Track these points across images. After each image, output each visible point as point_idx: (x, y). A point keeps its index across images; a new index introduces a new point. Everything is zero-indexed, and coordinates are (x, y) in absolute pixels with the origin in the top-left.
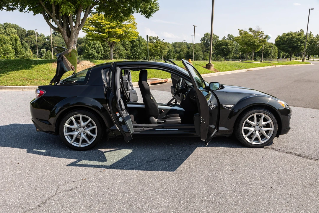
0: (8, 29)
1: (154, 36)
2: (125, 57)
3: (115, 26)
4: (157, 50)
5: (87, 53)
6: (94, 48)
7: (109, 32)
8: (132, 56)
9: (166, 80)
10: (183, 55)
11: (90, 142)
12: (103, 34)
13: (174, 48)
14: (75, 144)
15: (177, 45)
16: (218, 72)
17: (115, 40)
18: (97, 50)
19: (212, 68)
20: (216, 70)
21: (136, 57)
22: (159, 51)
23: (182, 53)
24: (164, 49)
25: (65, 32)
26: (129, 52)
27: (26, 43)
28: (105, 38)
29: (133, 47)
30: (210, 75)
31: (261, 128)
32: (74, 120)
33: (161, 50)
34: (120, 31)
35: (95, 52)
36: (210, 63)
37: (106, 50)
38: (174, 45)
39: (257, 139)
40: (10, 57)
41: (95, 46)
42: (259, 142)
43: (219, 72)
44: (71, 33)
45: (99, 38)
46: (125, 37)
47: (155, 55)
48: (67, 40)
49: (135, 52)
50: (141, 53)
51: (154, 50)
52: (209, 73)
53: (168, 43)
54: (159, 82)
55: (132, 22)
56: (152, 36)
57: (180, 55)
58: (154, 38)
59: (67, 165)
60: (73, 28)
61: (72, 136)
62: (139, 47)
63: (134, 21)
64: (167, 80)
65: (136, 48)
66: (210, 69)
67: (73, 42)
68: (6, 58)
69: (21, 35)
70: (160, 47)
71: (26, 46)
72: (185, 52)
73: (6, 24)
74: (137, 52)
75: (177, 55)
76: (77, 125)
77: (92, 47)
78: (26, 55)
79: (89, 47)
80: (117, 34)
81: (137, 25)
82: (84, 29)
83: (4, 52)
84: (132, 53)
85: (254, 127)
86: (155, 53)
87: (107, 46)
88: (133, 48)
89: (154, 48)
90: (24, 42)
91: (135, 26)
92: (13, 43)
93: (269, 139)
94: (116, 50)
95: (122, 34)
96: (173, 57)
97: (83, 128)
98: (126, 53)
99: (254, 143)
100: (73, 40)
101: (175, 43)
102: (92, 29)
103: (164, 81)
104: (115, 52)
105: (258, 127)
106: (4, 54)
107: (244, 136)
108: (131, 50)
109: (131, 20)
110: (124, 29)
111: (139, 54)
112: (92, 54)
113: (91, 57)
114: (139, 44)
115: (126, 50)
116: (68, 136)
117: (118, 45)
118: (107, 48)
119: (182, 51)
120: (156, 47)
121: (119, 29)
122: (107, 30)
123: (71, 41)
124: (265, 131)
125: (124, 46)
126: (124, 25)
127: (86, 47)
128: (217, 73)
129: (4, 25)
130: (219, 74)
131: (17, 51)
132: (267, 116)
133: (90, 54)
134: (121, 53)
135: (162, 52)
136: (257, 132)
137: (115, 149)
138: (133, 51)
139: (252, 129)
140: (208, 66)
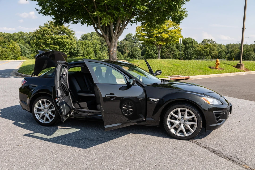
0: (94, 36)
1: (208, 39)
2: (178, 57)
3: (161, 31)
4: (206, 51)
5: (148, 54)
6: (153, 49)
7: (157, 37)
8: (185, 56)
9: (187, 77)
10: (234, 55)
11: (51, 120)
12: (151, 39)
13: (227, 49)
14: (41, 121)
15: (230, 46)
16: (248, 71)
17: (161, 43)
18: (156, 51)
19: (243, 68)
20: (246, 70)
21: (188, 57)
22: (209, 52)
23: (233, 53)
24: (213, 50)
25: (108, 38)
26: (182, 53)
27: (105, 47)
28: (154, 42)
29: (186, 48)
30: (238, 74)
31: (186, 122)
32: (41, 103)
33: (211, 51)
34: (166, 35)
35: (154, 53)
36: (240, 63)
37: (163, 51)
38: (228, 47)
39: (181, 132)
40: (91, 57)
41: (154, 49)
42: (184, 135)
43: (250, 71)
44: (112, 38)
45: (149, 41)
46: (170, 40)
47: (205, 56)
48: (109, 44)
49: (187, 53)
50: (193, 54)
51: (203, 51)
52: (237, 72)
53: (222, 44)
54: (180, 79)
55: (177, 28)
56: (206, 39)
57: (231, 56)
58: (209, 41)
59: (23, 135)
60: (113, 35)
61: (39, 115)
62: (191, 49)
63: (179, 27)
64: (189, 77)
65: (189, 50)
66: (240, 68)
67: (113, 45)
68: (88, 58)
69: (102, 41)
70: (210, 48)
71: (105, 49)
72: (237, 52)
73: (93, 33)
74: (190, 53)
75: (229, 55)
76: (43, 107)
77: (152, 49)
78: (102, 55)
79: (149, 49)
80: (164, 38)
81: (182, 30)
82: (138, 35)
83: (87, 53)
84: (185, 54)
85: (179, 120)
86: (204, 54)
87: (164, 48)
88: (186, 50)
89: (204, 50)
90: (103, 45)
91: (180, 31)
92: (94, 47)
93: (193, 132)
94: (171, 51)
95: (168, 38)
96: (224, 57)
97: (47, 109)
98: (180, 54)
99: (178, 135)
100: (113, 44)
101: (229, 45)
102: (143, 35)
103: (185, 78)
104: (171, 53)
105: (183, 121)
106: (87, 55)
107: (169, 127)
108: (184, 51)
109: (176, 26)
110: (169, 33)
111: (191, 55)
112: (151, 55)
113: (151, 57)
114: (192, 46)
115: (180, 51)
116: (38, 114)
117: (173, 47)
118: (164, 49)
119: (233, 52)
120: (206, 48)
121: (165, 34)
122: (155, 35)
123: (112, 44)
124: (188, 125)
125: (178, 48)
126: (169, 30)
127: (147, 49)
128: (246, 72)
129: (91, 34)
130: (250, 73)
131: (96, 52)
132: (190, 111)
133: (150, 55)
134: (176, 54)
135: (211, 53)
136: (182, 125)
137: (69, 128)
138: (186, 52)
139: (177, 122)
140: (238, 66)
